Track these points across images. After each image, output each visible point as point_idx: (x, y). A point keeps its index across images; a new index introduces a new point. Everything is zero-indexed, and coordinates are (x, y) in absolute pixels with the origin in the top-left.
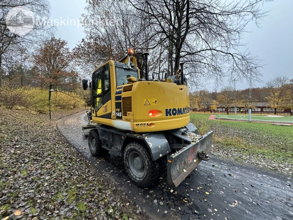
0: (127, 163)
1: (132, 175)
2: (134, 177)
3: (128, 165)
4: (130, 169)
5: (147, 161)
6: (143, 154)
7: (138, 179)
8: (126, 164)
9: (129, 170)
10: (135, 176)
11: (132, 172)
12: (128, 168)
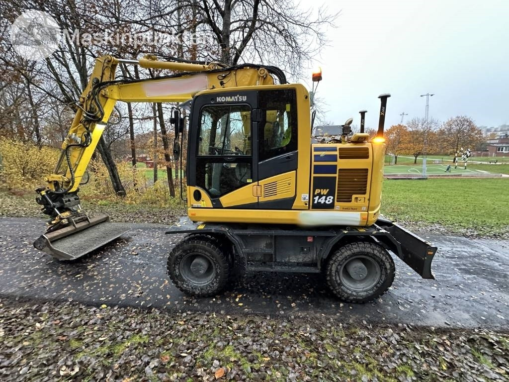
0: (338, 278)
1: (350, 292)
2: (354, 293)
3: (339, 281)
4: (343, 285)
5: (389, 262)
6: (382, 256)
7: (362, 294)
8: (337, 281)
9: (342, 287)
10: (355, 291)
11: (348, 289)
12: (340, 284)
